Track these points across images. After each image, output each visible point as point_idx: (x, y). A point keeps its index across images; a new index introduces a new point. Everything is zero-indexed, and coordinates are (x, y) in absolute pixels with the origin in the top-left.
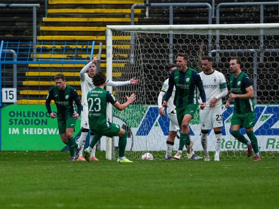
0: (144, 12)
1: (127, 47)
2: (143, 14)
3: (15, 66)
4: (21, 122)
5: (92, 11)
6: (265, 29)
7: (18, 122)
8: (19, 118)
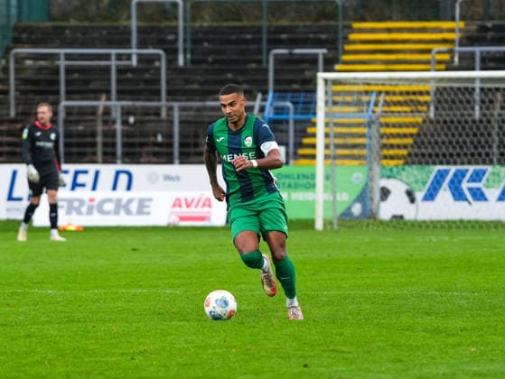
0: (452, 58)
1: (427, 98)
2: (452, 61)
3: (291, 122)
4: (290, 186)
5: (393, 57)
6: (483, 80)
7: (286, 185)
8: (287, 181)
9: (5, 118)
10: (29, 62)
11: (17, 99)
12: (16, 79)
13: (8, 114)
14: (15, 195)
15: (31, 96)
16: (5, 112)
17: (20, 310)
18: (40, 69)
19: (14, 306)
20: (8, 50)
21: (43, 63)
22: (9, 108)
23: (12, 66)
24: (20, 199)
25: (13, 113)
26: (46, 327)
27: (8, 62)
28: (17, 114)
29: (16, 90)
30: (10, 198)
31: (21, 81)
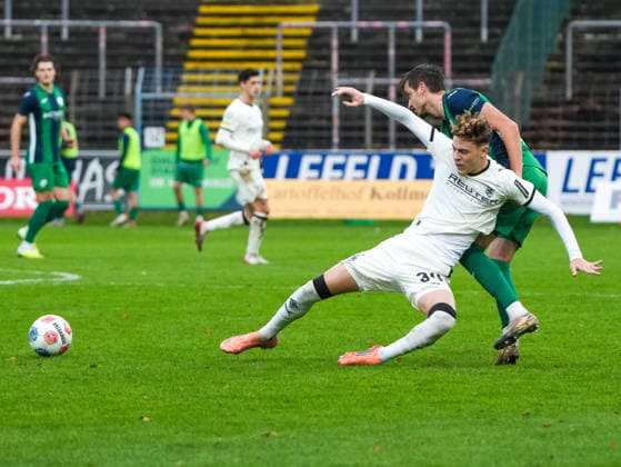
9: (560, 99)
10: (589, 37)
11: (574, 77)
12: (574, 55)
13: (564, 95)
14: (571, 185)
15: (590, 74)
16: (559, 92)
17: (580, 316)
18: (601, 44)
19: (572, 312)
20: (565, 23)
21: (604, 37)
22: (564, 88)
23: (569, 41)
24: (576, 191)
25: (569, 94)
26: (610, 336)
27: (565, 36)
28: (574, 95)
29: (574, 67)
30: (565, 189)
31: (579, 58)
